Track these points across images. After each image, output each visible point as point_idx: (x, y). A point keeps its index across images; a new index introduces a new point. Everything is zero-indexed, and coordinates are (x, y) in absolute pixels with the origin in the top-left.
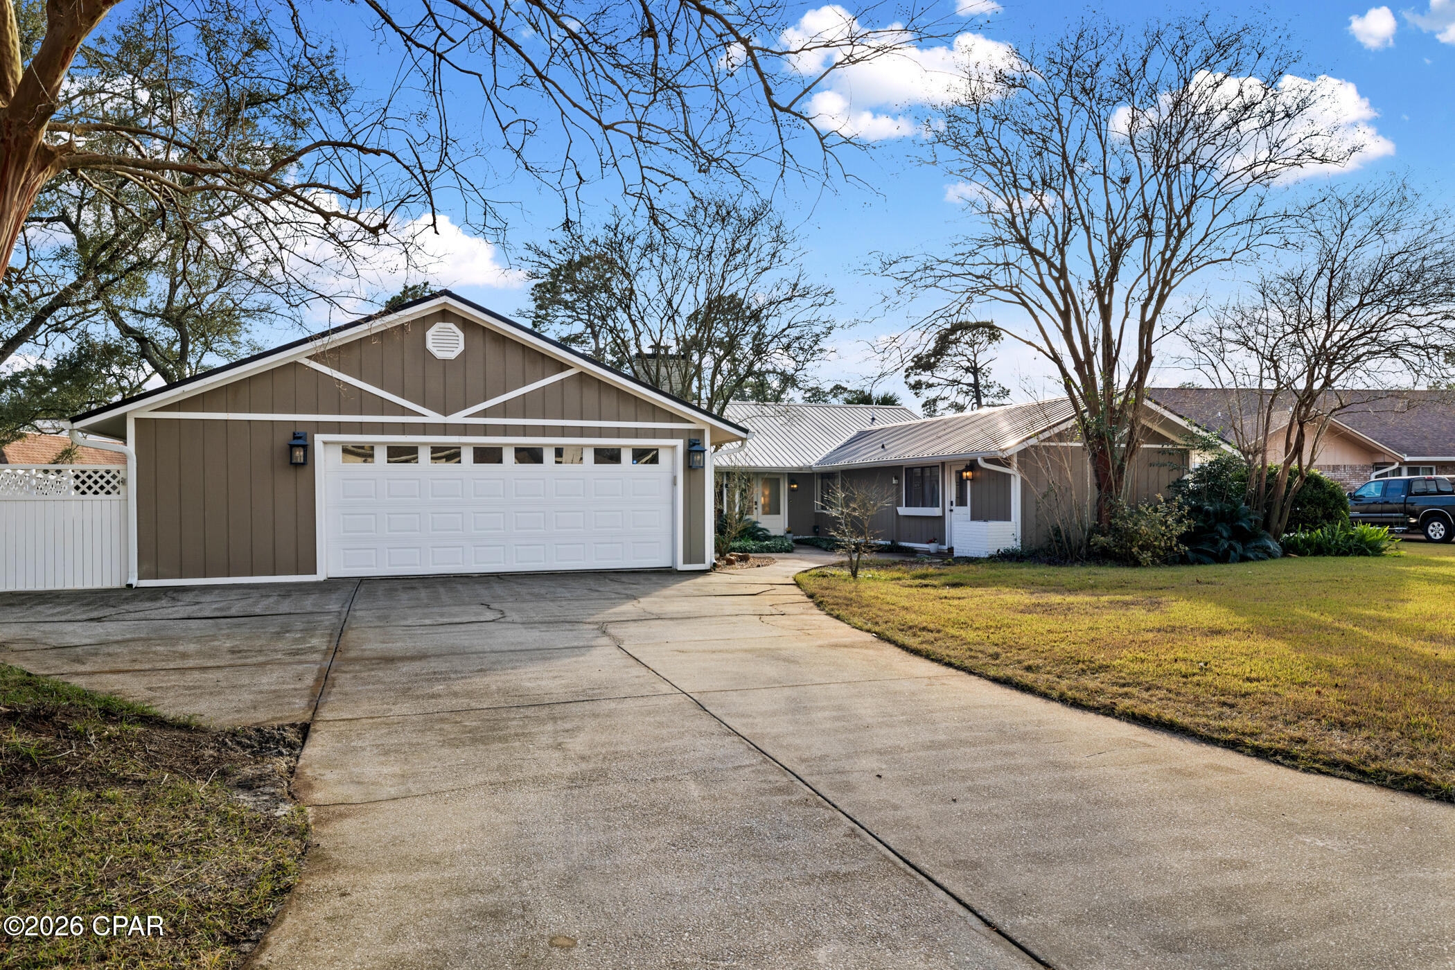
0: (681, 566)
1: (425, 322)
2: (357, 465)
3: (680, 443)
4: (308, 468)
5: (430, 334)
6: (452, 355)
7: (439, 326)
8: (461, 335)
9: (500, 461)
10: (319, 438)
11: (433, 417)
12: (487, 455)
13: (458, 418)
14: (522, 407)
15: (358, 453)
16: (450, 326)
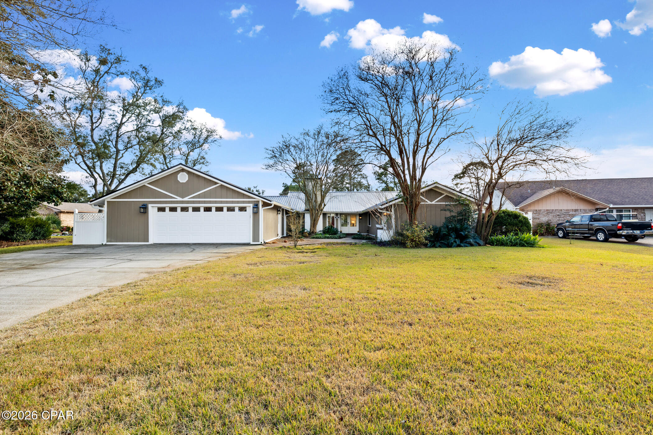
0: (252, 243)
1: (178, 172)
2: (161, 213)
3: (251, 205)
4: (147, 214)
5: (179, 176)
6: (185, 181)
7: (181, 173)
8: (187, 176)
9: (200, 211)
10: (150, 206)
11: (179, 199)
12: (196, 209)
13: (186, 199)
14: (204, 195)
15: (161, 210)
16: (185, 173)
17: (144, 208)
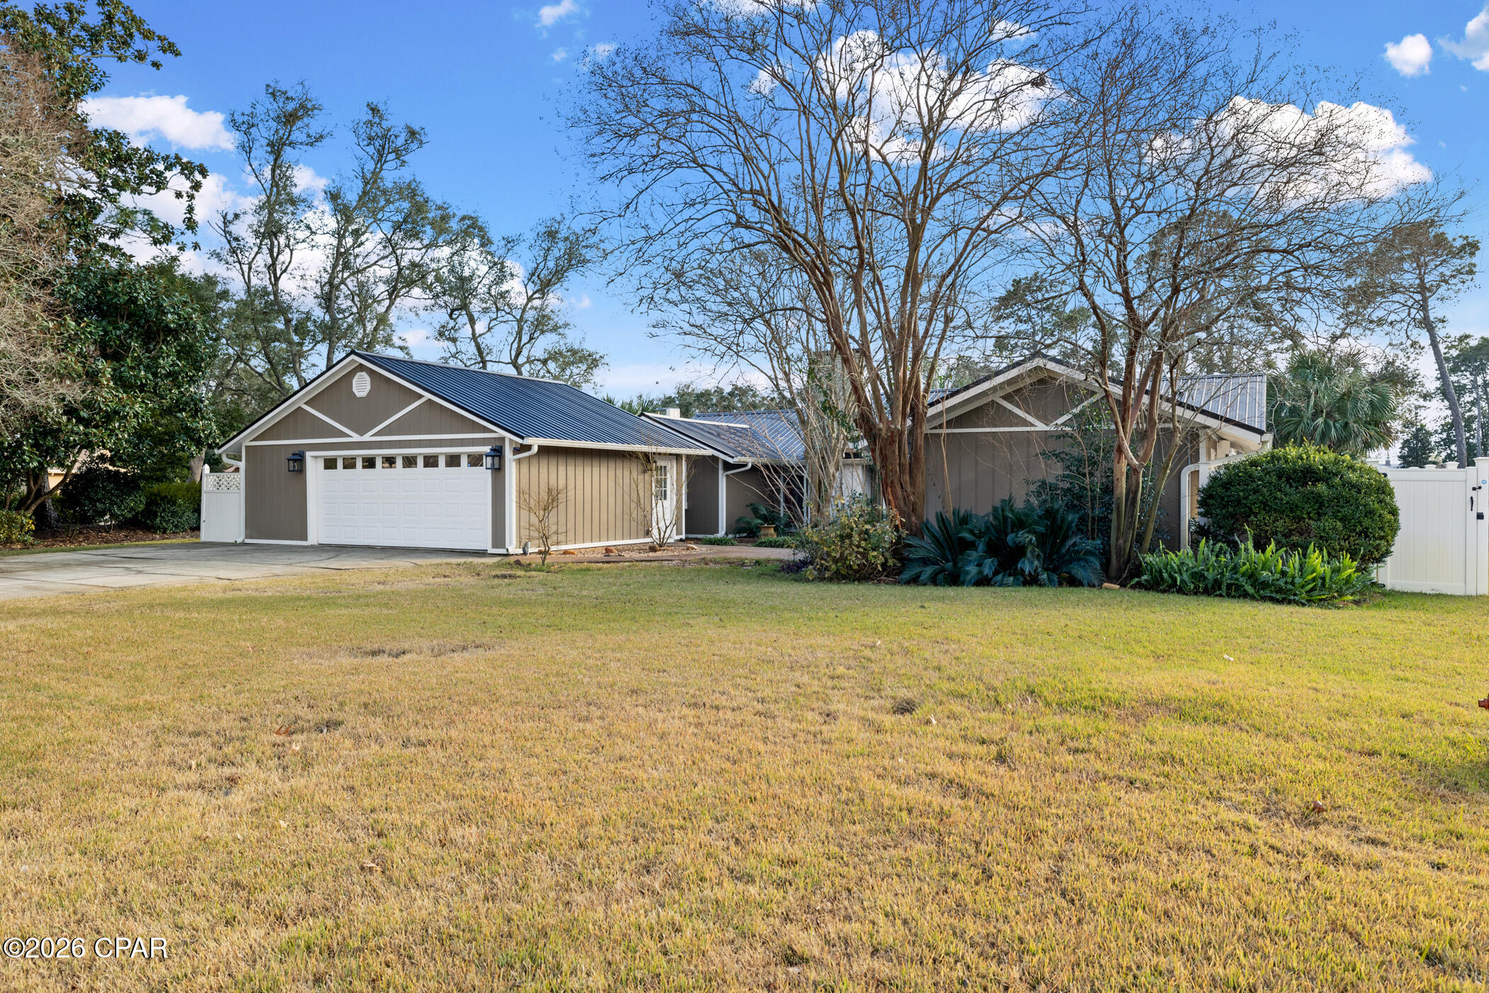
0: (491, 551)
1: (352, 372)
2: (330, 472)
3: (488, 450)
4: (303, 474)
5: (354, 381)
6: (365, 394)
7: (358, 375)
8: (367, 380)
10: (309, 454)
11: (356, 438)
13: (367, 437)
14: (399, 427)
15: (330, 464)
16: (364, 374)
17: (298, 460)
